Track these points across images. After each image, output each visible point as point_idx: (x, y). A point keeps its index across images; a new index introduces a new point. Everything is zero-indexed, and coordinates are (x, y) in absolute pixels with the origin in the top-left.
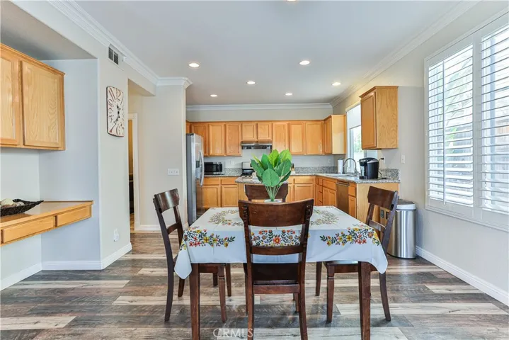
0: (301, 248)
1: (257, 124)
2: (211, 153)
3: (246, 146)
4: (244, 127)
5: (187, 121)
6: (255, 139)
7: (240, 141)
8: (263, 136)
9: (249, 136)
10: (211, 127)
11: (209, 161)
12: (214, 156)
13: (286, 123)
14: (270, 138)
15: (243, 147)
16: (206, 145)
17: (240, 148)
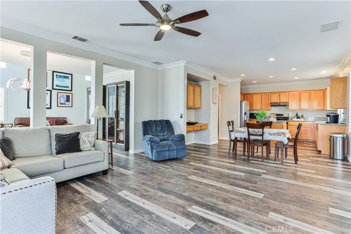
0: (262, 135)
1: (279, 93)
2: (254, 108)
3: (274, 105)
4: (272, 96)
5: (241, 93)
6: (278, 101)
7: (270, 102)
8: (283, 99)
9: (275, 99)
10: (254, 96)
11: (251, 112)
12: (255, 110)
13: (297, 93)
14: (287, 101)
15: (272, 106)
16: (251, 105)
17: (270, 106)
